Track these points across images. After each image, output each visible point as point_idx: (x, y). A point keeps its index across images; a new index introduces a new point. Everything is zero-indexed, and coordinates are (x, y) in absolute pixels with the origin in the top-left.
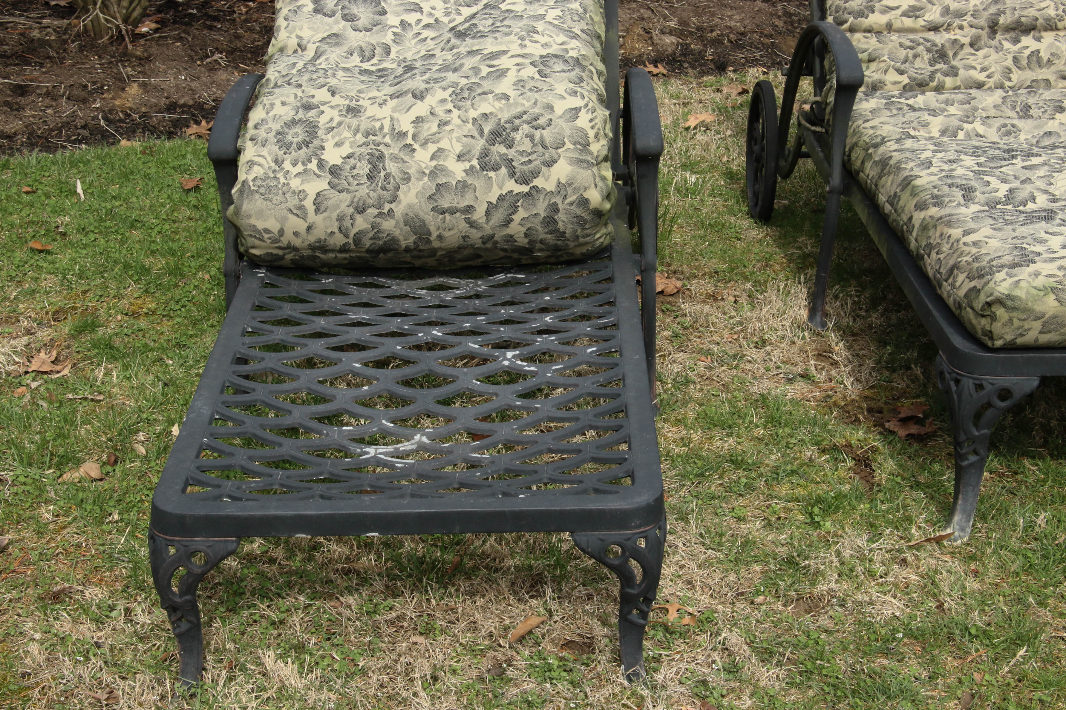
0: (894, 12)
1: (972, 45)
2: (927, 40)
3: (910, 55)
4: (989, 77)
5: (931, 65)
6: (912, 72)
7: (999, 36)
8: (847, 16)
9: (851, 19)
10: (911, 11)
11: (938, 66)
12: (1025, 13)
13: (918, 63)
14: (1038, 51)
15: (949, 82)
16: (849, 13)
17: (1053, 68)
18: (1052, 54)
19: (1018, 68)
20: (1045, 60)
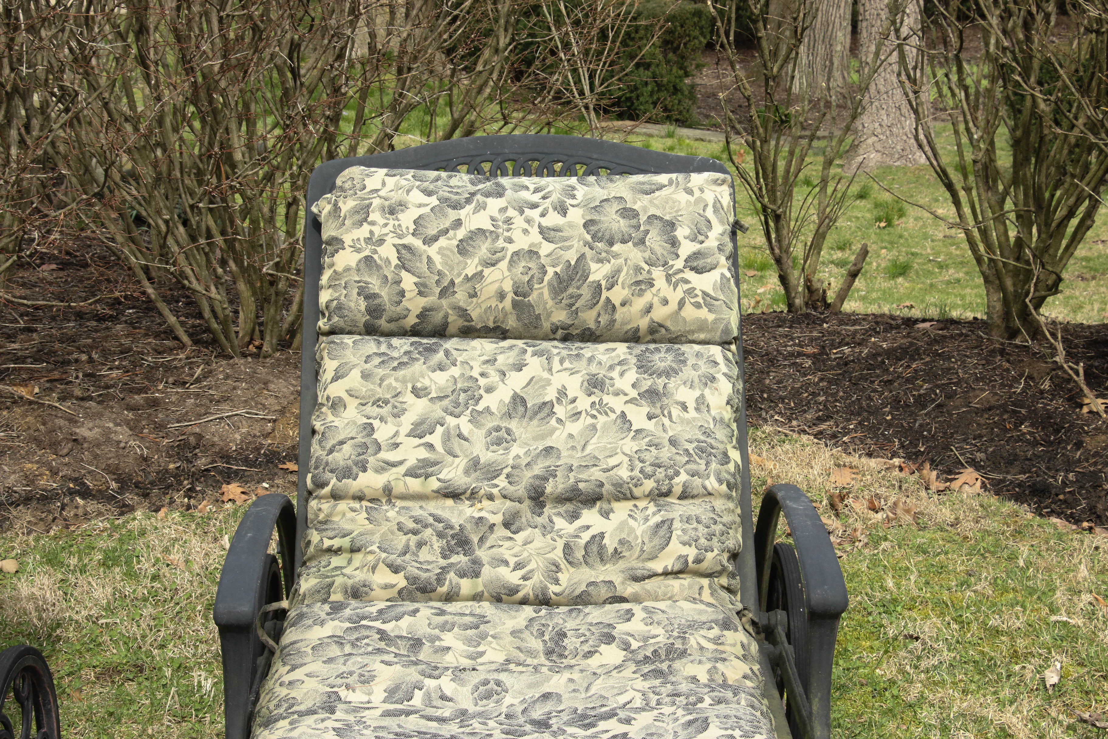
0: (394, 470)
1: (507, 525)
2: (438, 519)
3: (412, 544)
4: (525, 578)
5: (445, 557)
6: (413, 570)
7: (548, 510)
8: (328, 475)
9: (333, 481)
10: (420, 468)
11: (455, 559)
12: (584, 476)
13: (424, 555)
14: (602, 535)
15: (466, 586)
16: (332, 471)
17: (621, 564)
18: (621, 542)
19: (570, 563)
20: (611, 550)
